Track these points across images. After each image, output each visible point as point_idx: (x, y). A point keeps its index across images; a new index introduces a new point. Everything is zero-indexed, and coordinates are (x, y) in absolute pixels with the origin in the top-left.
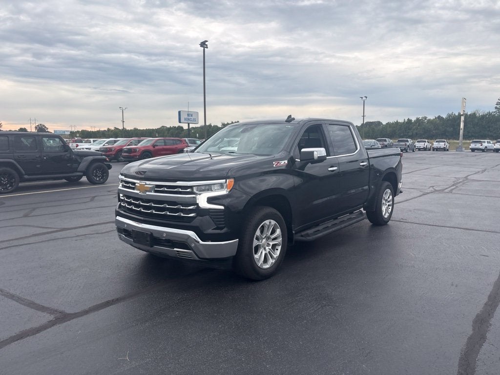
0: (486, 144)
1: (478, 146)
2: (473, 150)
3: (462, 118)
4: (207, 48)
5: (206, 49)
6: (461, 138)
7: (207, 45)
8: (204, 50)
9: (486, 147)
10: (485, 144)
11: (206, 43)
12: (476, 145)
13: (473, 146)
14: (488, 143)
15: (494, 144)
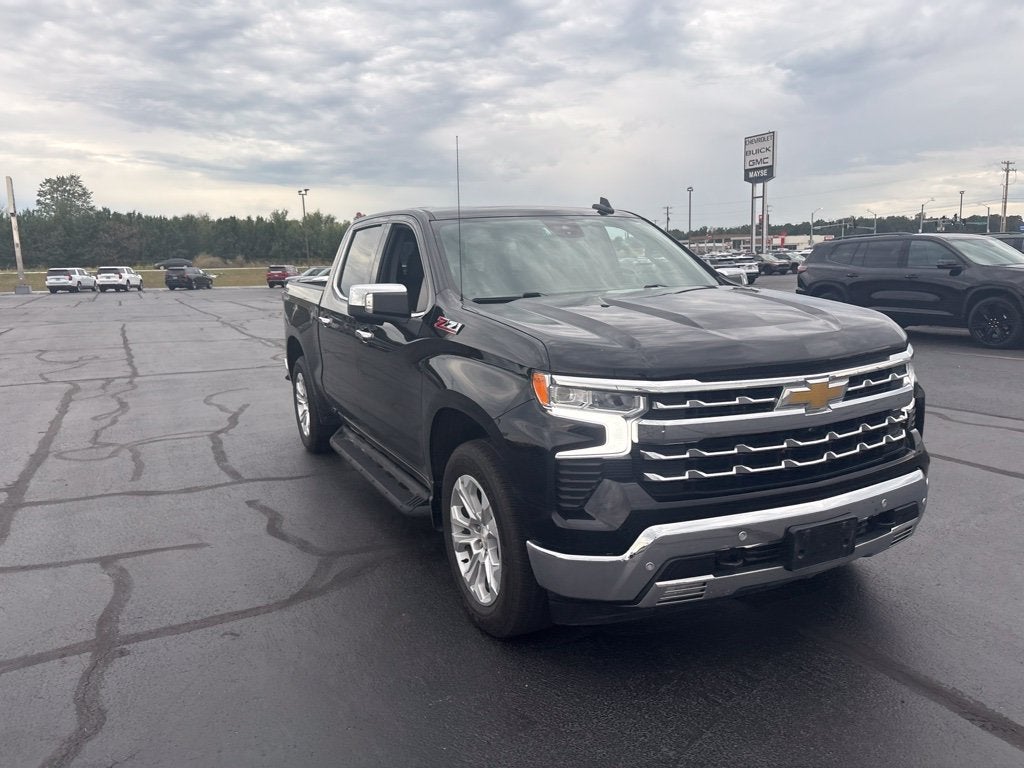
0: (79, 276)
1: (64, 280)
2: (54, 289)
3: (14, 221)
6: (20, 264)
9: (79, 282)
10: (77, 277)
12: (58, 279)
13: (51, 281)
14: (81, 273)
15: (95, 275)
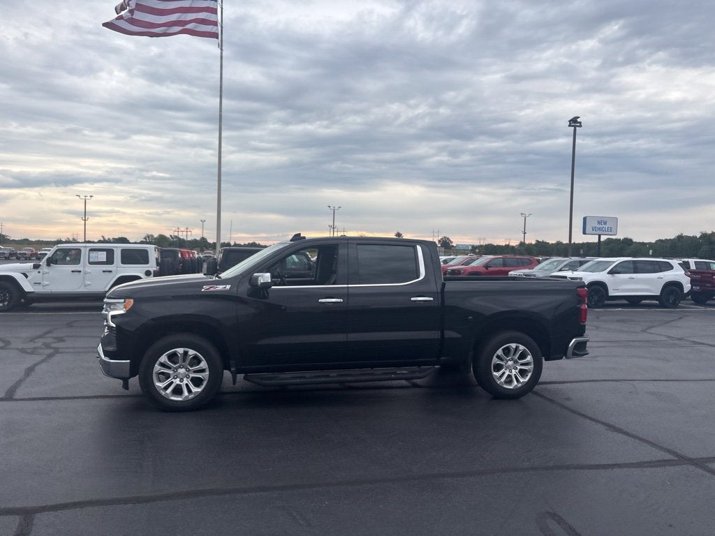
4: (580, 126)
5: (577, 128)
7: (580, 123)
8: (575, 130)
11: (579, 120)
